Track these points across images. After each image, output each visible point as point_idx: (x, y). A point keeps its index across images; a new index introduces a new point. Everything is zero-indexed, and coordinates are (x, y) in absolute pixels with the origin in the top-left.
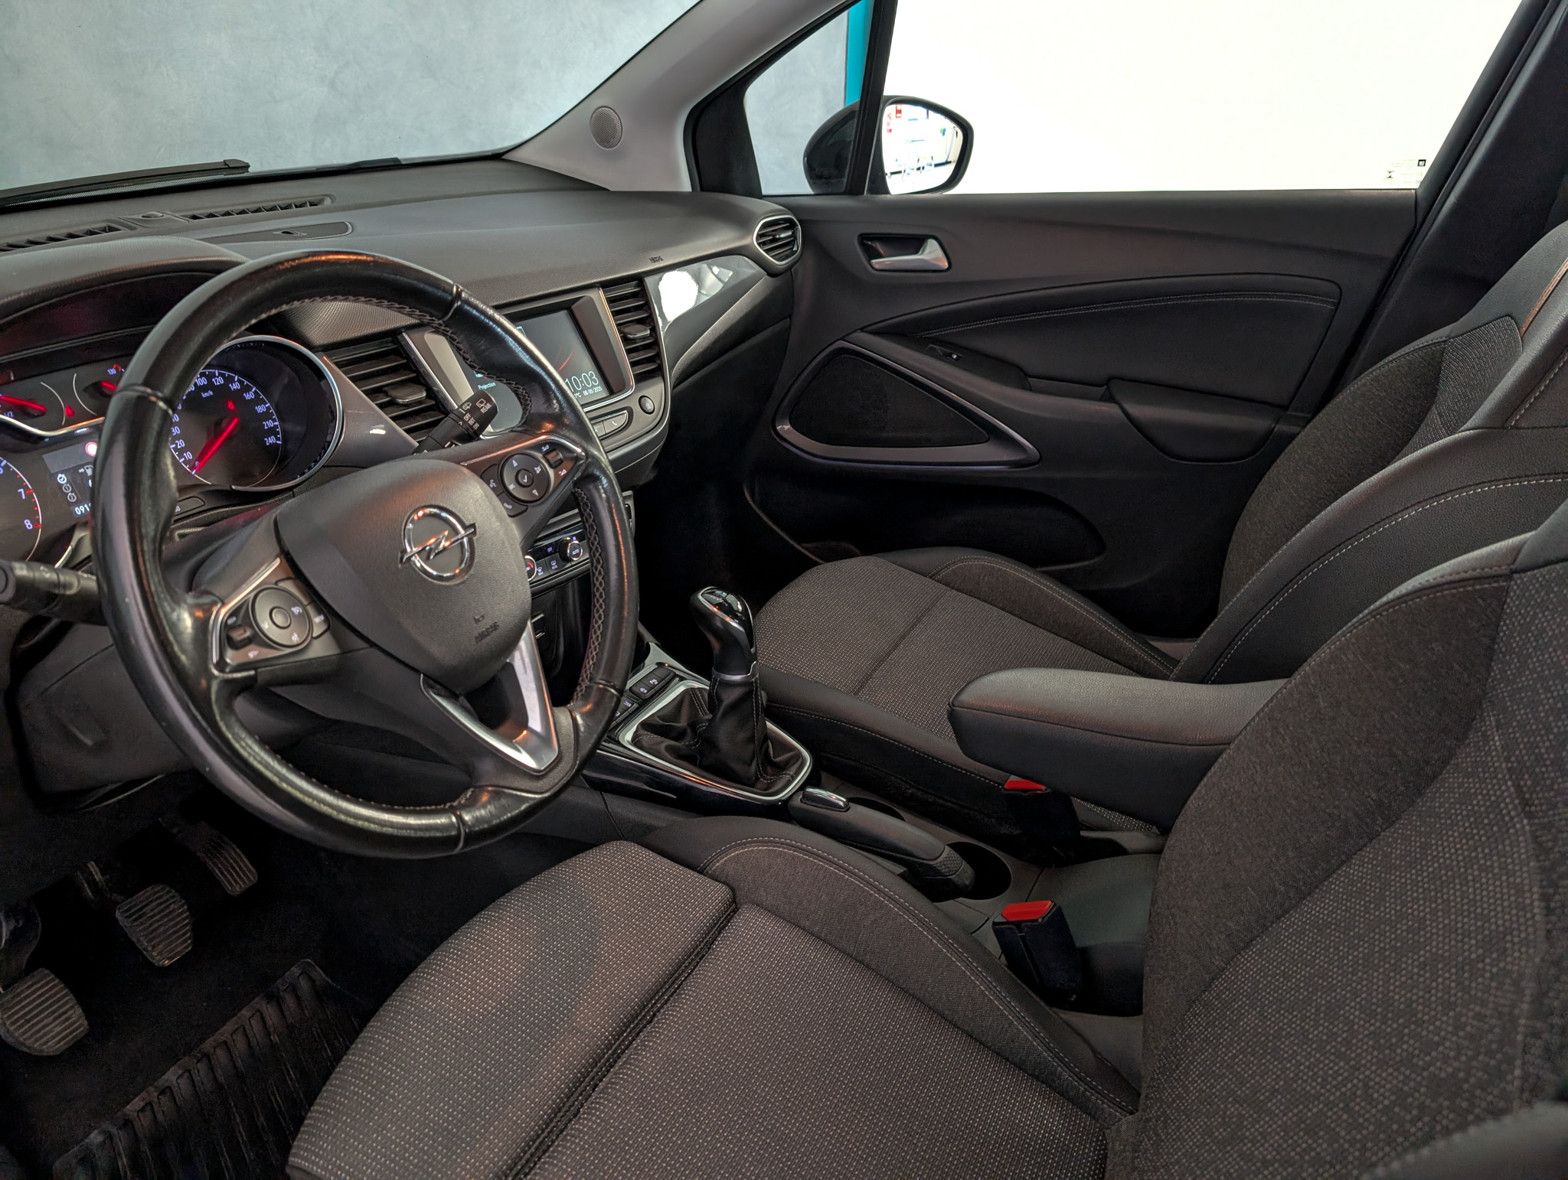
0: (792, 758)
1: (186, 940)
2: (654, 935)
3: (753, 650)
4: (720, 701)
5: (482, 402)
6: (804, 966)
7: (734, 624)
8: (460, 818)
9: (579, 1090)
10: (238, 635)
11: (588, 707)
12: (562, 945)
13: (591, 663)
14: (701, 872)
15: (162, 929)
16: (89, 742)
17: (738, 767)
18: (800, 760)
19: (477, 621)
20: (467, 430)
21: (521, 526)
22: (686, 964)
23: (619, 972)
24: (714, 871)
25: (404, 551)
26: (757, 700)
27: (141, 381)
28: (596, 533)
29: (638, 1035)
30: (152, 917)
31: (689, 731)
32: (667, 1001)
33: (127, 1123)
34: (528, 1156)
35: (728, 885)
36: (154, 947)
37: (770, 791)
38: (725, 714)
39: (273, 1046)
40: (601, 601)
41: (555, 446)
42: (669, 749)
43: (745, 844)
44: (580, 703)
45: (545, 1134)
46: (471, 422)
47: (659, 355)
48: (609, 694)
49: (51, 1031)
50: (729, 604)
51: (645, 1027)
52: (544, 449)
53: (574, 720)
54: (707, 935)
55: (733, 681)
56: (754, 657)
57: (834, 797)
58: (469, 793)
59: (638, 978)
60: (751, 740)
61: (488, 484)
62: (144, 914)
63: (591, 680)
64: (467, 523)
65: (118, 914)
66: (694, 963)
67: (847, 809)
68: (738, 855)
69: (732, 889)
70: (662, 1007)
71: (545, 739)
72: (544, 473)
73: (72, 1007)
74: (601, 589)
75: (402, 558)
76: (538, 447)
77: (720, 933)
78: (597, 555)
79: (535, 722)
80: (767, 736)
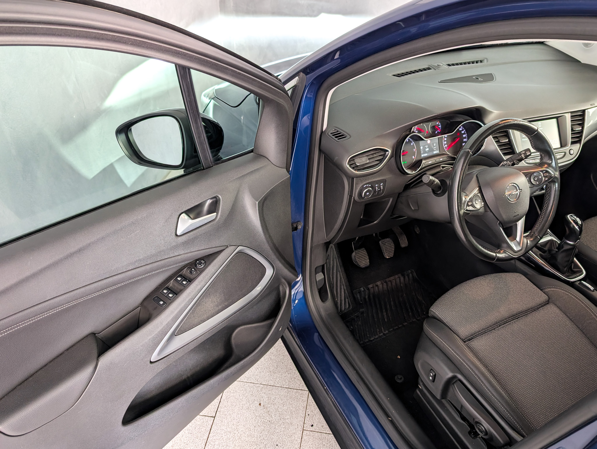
0: (579, 271)
1: (392, 254)
2: (524, 299)
3: (580, 237)
4: (563, 247)
5: (528, 152)
6: (564, 324)
7: (577, 227)
8: (496, 255)
9: (496, 325)
10: (470, 204)
11: (532, 239)
12: (500, 292)
13: (535, 229)
14: (541, 290)
15: (388, 249)
16: (413, 208)
17: (561, 267)
18: (582, 273)
19: (515, 212)
20: (521, 158)
21: (531, 190)
22: (531, 310)
23: (513, 304)
24: (545, 291)
25: (505, 193)
26: (575, 251)
27: (469, 148)
28: (549, 196)
29: (513, 320)
30: (387, 246)
31: (547, 251)
32: (522, 316)
33: (368, 289)
34: (482, 332)
35: (548, 296)
36: (386, 252)
37: (569, 277)
38: (562, 252)
39: (401, 287)
40: (543, 214)
41: (547, 172)
42: (540, 254)
43: (557, 288)
44: (529, 238)
45: (487, 329)
46: (523, 157)
47: (581, 136)
48: (538, 238)
49: (363, 262)
50: (577, 221)
51: (515, 319)
52: (544, 172)
53: (527, 241)
54: (539, 305)
55: (569, 243)
56: (579, 239)
57: (590, 286)
58: (499, 250)
59: (517, 308)
60: (568, 261)
61: (527, 178)
62: (386, 244)
63: (534, 233)
64: (520, 189)
65: (380, 242)
66: (532, 311)
67: (593, 291)
68: (554, 290)
69: (549, 298)
70: (521, 317)
71: (519, 243)
72: (542, 178)
73: (367, 259)
74: (545, 211)
75: (504, 194)
76: (542, 171)
77: (542, 307)
78: (547, 201)
79: (518, 239)
80: (573, 261)
